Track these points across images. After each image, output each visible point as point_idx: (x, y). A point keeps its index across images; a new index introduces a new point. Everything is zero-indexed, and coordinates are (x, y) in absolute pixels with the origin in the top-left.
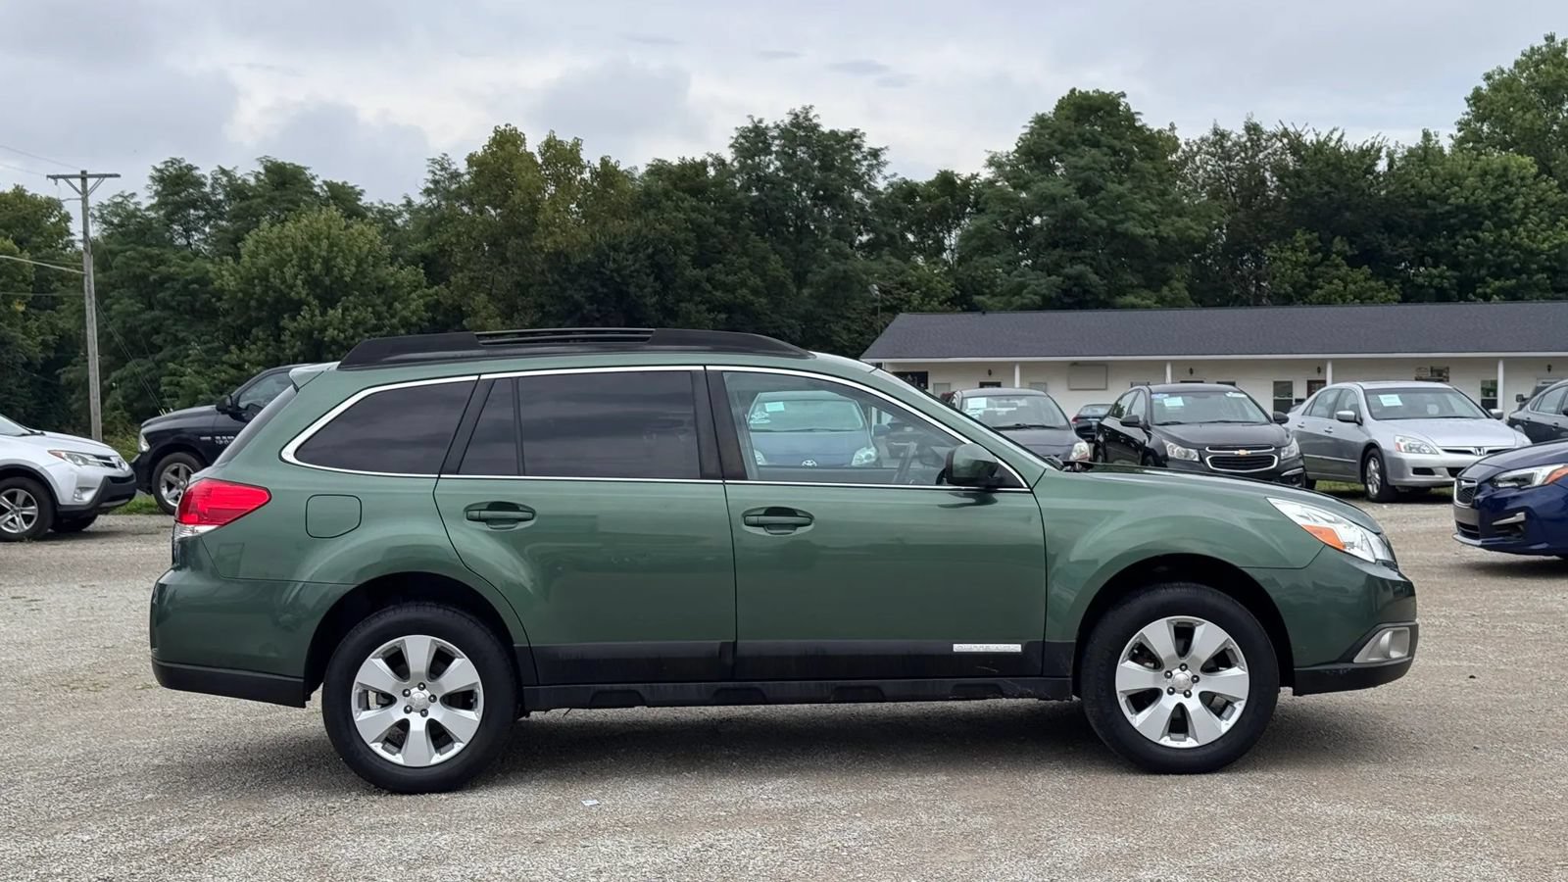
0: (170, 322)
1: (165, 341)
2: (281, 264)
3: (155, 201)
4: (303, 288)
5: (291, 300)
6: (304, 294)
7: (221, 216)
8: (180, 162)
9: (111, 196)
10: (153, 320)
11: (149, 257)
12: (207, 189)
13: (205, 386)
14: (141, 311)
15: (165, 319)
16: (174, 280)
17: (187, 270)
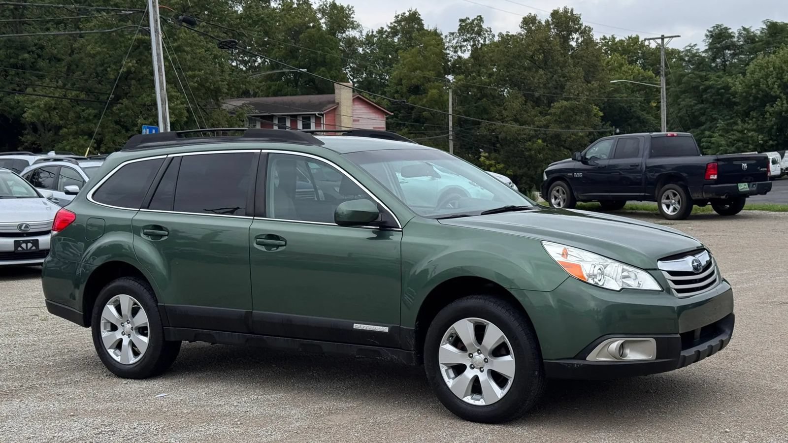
0: (709, 110)
1: (706, 119)
2: (767, 76)
3: (707, 48)
4: (778, 89)
5: (772, 96)
6: (778, 92)
7: (742, 53)
8: (721, 26)
9: (684, 47)
10: (701, 109)
11: (701, 77)
12: (735, 39)
13: (723, 142)
14: (696, 104)
15: (707, 108)
16: (712, 88)
17: (719, 82)
